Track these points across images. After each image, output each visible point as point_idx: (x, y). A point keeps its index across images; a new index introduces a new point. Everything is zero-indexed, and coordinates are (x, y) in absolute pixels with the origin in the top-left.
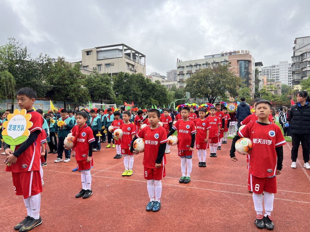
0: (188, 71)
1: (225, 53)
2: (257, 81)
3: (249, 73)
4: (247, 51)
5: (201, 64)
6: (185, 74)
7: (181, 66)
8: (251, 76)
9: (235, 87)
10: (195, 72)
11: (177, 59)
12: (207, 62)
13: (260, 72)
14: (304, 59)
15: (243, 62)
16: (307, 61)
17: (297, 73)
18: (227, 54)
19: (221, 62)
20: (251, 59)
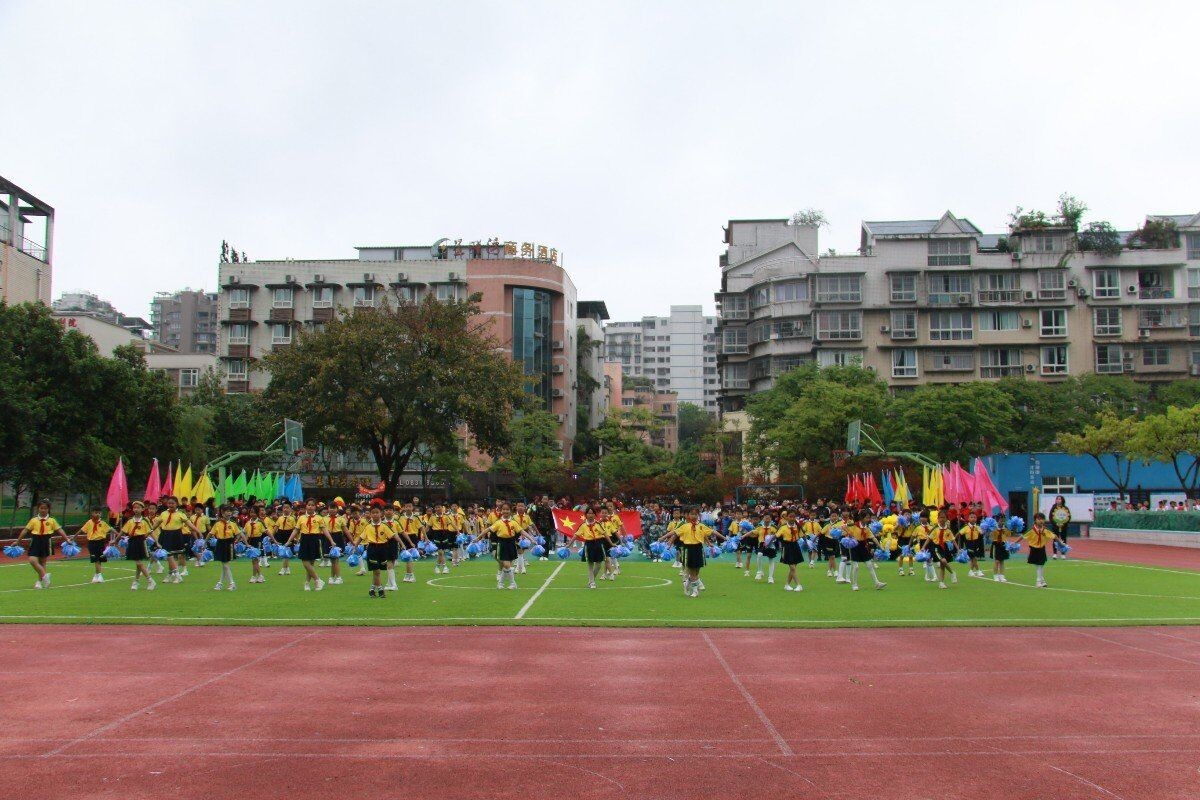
0: (274, 312)
1: (454, 248)
2: (586, 385)
3: (554, 347)
4: (548, 250)
5: (342, 282)
6: (263, 326)
7: (245, 281)
8: (562, 360)
9: (498, 405)
10: (310, 316)
11: (224, 246)
12: (371, 278)
13: (598, 347)
14: (758, 309)
15: (530, 294)
16: (767, 319)
17: (734, 364)
18: (463, 253)
19: (434, 285)
20: (562, 287)
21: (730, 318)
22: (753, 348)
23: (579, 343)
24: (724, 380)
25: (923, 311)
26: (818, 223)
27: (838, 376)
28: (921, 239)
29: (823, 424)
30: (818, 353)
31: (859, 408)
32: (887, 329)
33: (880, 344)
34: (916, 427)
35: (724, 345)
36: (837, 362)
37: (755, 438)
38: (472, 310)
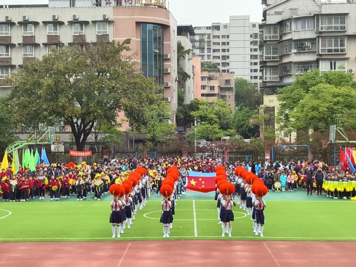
2: (183, 77)
3: (165, 58)
5: (40, 21)
8: (170, 65)
10: (21, 41)
12: (56, 18)
13: (188, 54)
14: (285, 34)
15: (150, 27)
16: (291, 40)
17: (270, 67)
18: (111, 3)
19: (94, 22)
20: (169, 22)
21: (268, 39)
22: (281, 57)
23: (178, 52)
24: (264, 76)
27: (331, 78)
29: (321, 109)
30: (320, 62)
31: (341, 100)
35: (264, 55)
36: (331, 68)
37: (283, 112)
38: (124, 48)
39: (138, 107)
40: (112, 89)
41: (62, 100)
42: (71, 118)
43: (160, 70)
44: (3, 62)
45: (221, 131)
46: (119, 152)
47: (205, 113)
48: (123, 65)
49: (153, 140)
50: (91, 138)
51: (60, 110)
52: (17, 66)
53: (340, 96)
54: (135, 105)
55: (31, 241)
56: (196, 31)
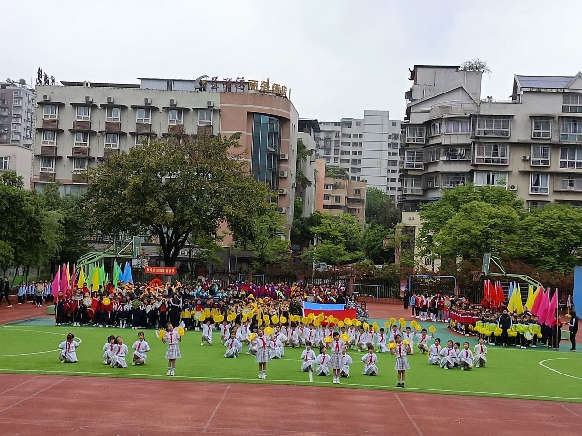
0: (76, 123)
1: (212, 82)
2: (303, 183)
3: (281, 159)
4: (281, 87)
5: (128, 104)
6: (67, 133)
7: (53, 101)
8: (288, 167)
10: (103, 128)
11: (40, 72)
12: (149, 102)
13: (311, 155)
14: (433, 137)
15: (265, 119)
16: (439, 145)
17: (412, 176)
18: (218, 87)
19: (196, 110)
20: (289, 115)
21: (411, 142)
22: (427, 165)
23: (298, 152)
24: (404, 188)
25: (555, 146)
26: (482, 70)
27: (488, 194)
28: (558, 93)
29: (473, 232)
30: (475, 174)
31: (500, 222)
32: (528, 158)
33: (522, 169)
34: (541, 239)
35: (406, 162)
36: (489, 182)
37: (425, 234)
38: (232, 144)
39: (245, 217)
40: (214, 194)
41: (152, 204)
42: (160, 226)
43: (274, 173)
44: (79, 153)
45: (347, 253)
46: (218, 273)
47: (329, 229)
48: (230, 165)
49: (261, 259)
50: (184, 253)
51: (147, 216)
52: (96, 159)
53: (498, 218)
54: (242, 215)
55: (106, 376)
56: (322, 128)
